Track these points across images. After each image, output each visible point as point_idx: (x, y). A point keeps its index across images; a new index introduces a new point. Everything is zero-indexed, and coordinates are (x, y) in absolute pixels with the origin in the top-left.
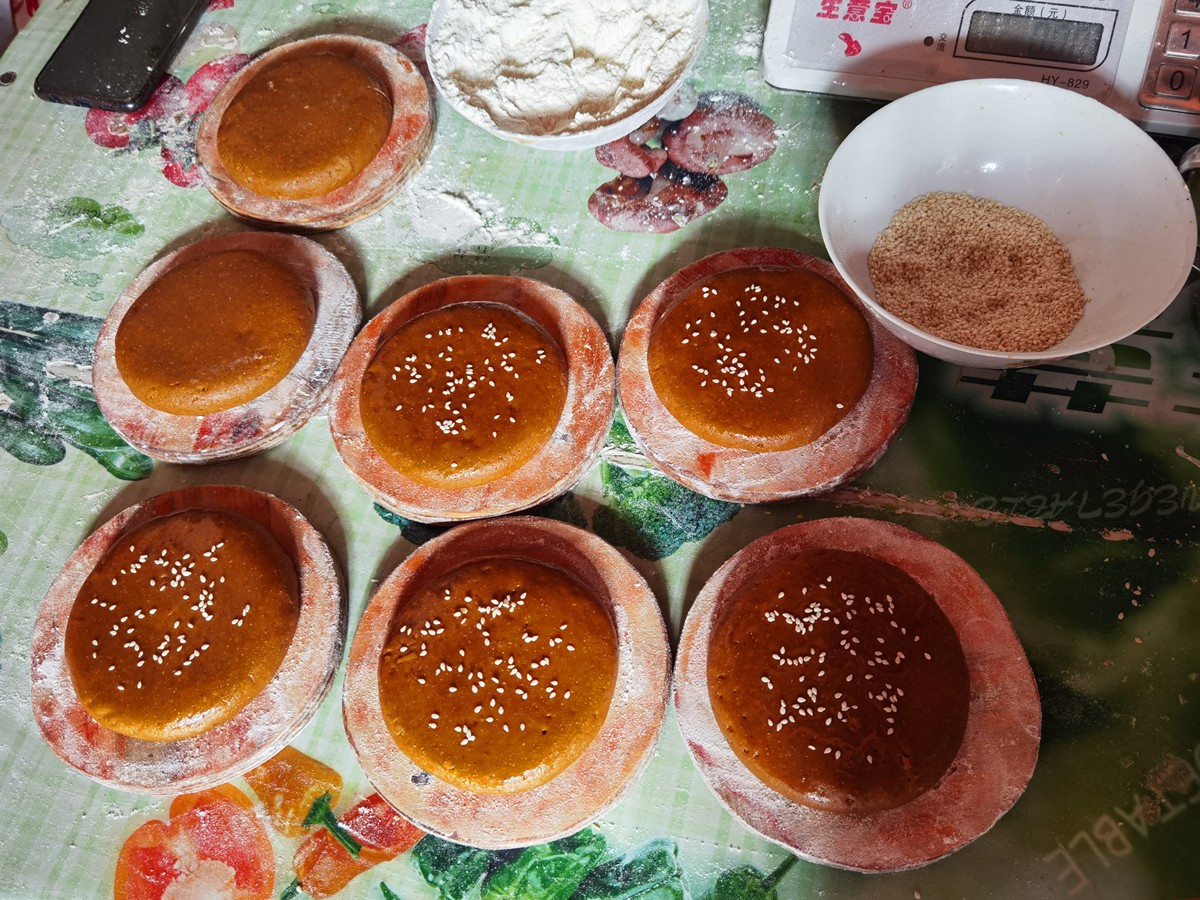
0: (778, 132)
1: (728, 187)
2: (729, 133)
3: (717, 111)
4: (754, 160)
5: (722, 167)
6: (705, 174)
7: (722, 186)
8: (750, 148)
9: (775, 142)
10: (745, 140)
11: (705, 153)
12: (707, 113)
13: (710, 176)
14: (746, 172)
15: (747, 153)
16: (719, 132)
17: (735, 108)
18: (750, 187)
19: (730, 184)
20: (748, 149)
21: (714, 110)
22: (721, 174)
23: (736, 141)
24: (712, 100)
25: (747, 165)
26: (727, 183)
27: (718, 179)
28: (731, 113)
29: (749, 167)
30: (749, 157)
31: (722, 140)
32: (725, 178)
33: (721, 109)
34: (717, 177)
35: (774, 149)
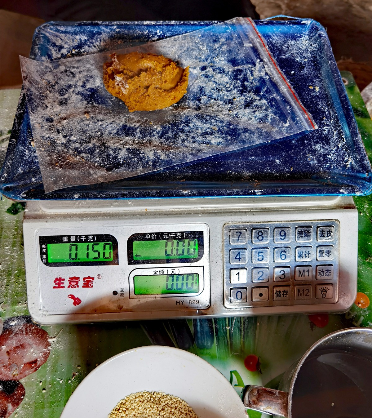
0: (50, 340)
1: (25, 387)
2: (22, 346)
3: (15, 332)
4: (38, 364)
5: (21, 373)
6: (11, 380)
7: (22, 388)
8: (35, 355)
9: (49, 348)
10: (32, 350)
11: (10, 364)
12: (9, 334)
13: (15, 381)
14: (34, 374)
15: (33, 359)
16: (18, 347)
17: (25, 327)
18: (38, 385)
19: (26, 385)
20: (34, 356)
21: (13, 331)
22: (21, 378)
23: (27, 352)
24: (11, 324)
25: (35, 368)
26: (24, 384)
27: (20, 383)
28: (23, 332)
29: (36, 370)
30: (35, 362)
31: (19, 352)
32: (23, 381)
33: (17, 330)
34: (18, 381)
35: (49, 353)
